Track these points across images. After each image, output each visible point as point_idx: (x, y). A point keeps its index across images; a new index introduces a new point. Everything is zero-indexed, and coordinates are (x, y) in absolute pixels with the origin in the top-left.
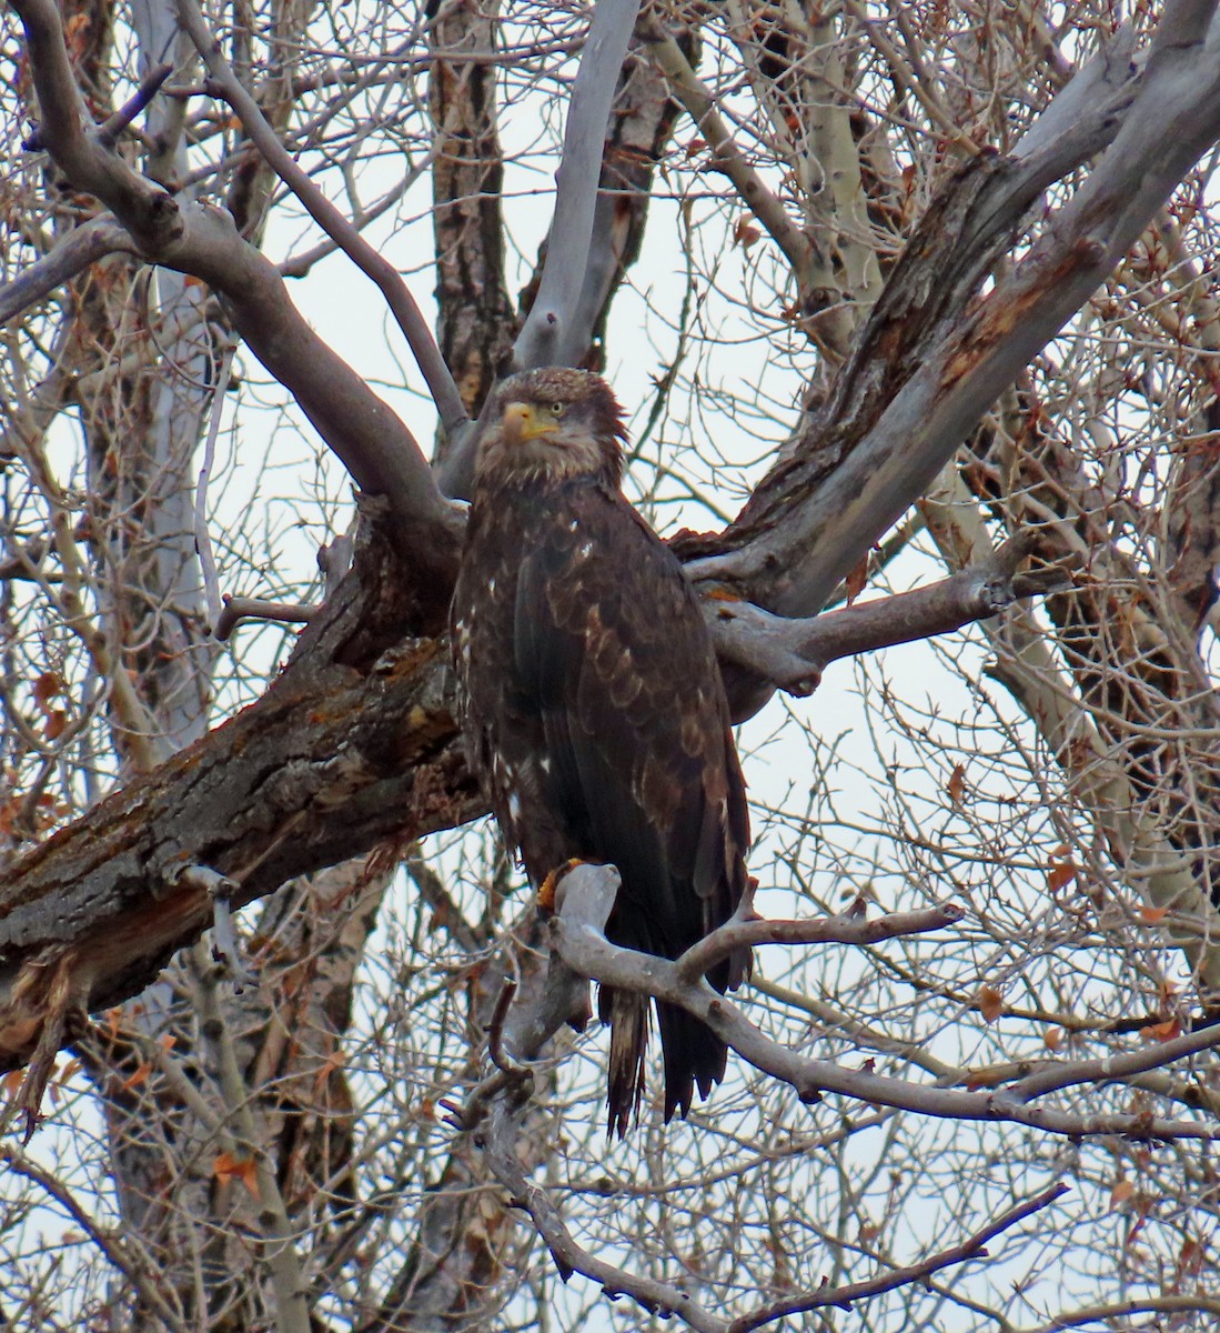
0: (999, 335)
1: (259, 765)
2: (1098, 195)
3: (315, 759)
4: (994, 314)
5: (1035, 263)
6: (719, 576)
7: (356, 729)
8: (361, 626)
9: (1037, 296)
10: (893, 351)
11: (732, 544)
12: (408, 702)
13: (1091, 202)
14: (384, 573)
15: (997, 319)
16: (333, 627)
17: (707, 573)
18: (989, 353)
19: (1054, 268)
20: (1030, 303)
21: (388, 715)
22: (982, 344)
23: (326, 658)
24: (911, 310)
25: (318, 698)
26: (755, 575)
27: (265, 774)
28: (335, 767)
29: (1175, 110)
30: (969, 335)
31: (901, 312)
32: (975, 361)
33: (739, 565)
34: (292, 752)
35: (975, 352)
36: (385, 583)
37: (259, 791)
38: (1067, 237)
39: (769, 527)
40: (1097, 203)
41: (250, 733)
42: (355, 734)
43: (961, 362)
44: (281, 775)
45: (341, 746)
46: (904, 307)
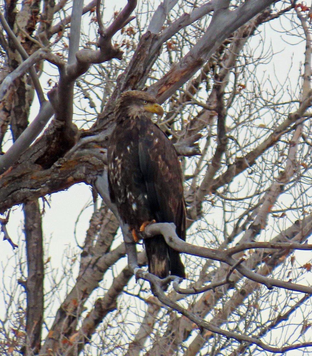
0: (175, 82)
1: (12, 189)
2: (204, 46)
3: (31, 188)
4: (174, 76)
5: (186, 64)
6: (95, 142)
7: (49, 181)
8: (45, 155)
9: (186, 72)
10: (133, 84)
11: (95, 133)
12: (68, 175)
13: (202, 48)
14: (54, 141)
15: (175, 78)
16: (36, 154)
17: (91, 140)
18: (172, 86)
19: (191, 65)
20: (184, 74)
21: (60, 178)
22: (170, 84)
23: (33, 162)
24: (139, 74)
25: (31, 173)
26: (102, 142)
27: (13, 192)
28: (39, 191)
29: (225, 25)
30: (167, 81)
31: (136, 74)
32: (168, 88)
33: (98, 139)
34: (22, 186)
35: (168, 86)
36: (53, 143)
37: (10, 196)
38: (195, 57)
39: (106, 129)
40: (203, 49)
41: (10, 181)
42: (48, 183)
43: (164, 88)
44: (18, 192)
45: (42, 186)
46: (137, 73)
